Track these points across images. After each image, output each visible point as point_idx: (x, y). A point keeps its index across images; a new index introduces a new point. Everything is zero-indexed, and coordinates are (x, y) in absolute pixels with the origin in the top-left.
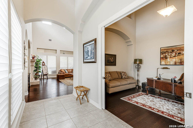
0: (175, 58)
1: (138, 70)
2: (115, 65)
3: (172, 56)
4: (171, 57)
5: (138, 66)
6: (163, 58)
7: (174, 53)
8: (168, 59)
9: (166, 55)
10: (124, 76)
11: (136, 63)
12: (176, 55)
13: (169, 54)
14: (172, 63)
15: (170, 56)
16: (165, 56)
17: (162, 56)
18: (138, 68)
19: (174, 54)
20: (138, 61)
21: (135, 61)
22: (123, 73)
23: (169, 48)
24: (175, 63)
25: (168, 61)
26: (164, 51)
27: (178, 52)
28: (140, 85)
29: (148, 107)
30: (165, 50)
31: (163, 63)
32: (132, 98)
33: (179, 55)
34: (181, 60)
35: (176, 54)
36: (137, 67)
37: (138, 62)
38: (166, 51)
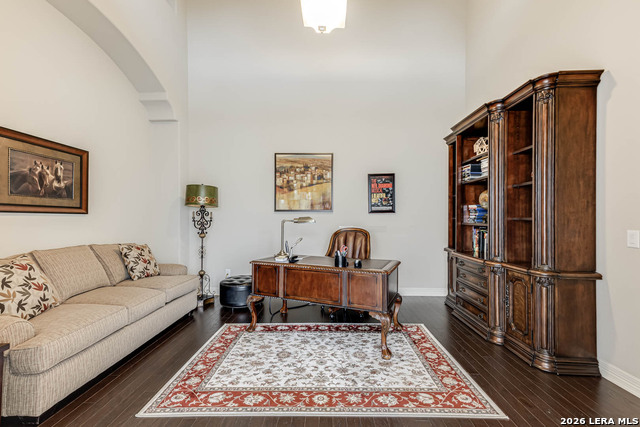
0: (312, 191)
1: (203, 232)
2: (82, 208)
3: (304, 184)
4: (302, 187)
5: (203, 217)
6: (281, 187)
7: (309, 176)
8: (295, 192)
9: (291, 178)
10: (140, 267)
11: (196, 203)
12: (315, 182)
13: (298, 176)
14: (305, 205)
15: (299, 184)
16: (288, 182)
17: (279, 182)
18: (202, 224)
19: (308, 179)
20: (203, 192)
21: (192, 193)
22: (134, 253)
23: (297, 157)
24: (312, 205)
25: (296, 198)
26: (285, 165)
27: (318, 172)
28: (213, 290)
29: (288, 398)
30: (288, 161)
31: (282, 204)
32: (199, 374)
33: (320, 181)
34: (324, 195)
35: (313, 178)
36: (198, 218)
37: (202, 199)
38: (289, 165)
